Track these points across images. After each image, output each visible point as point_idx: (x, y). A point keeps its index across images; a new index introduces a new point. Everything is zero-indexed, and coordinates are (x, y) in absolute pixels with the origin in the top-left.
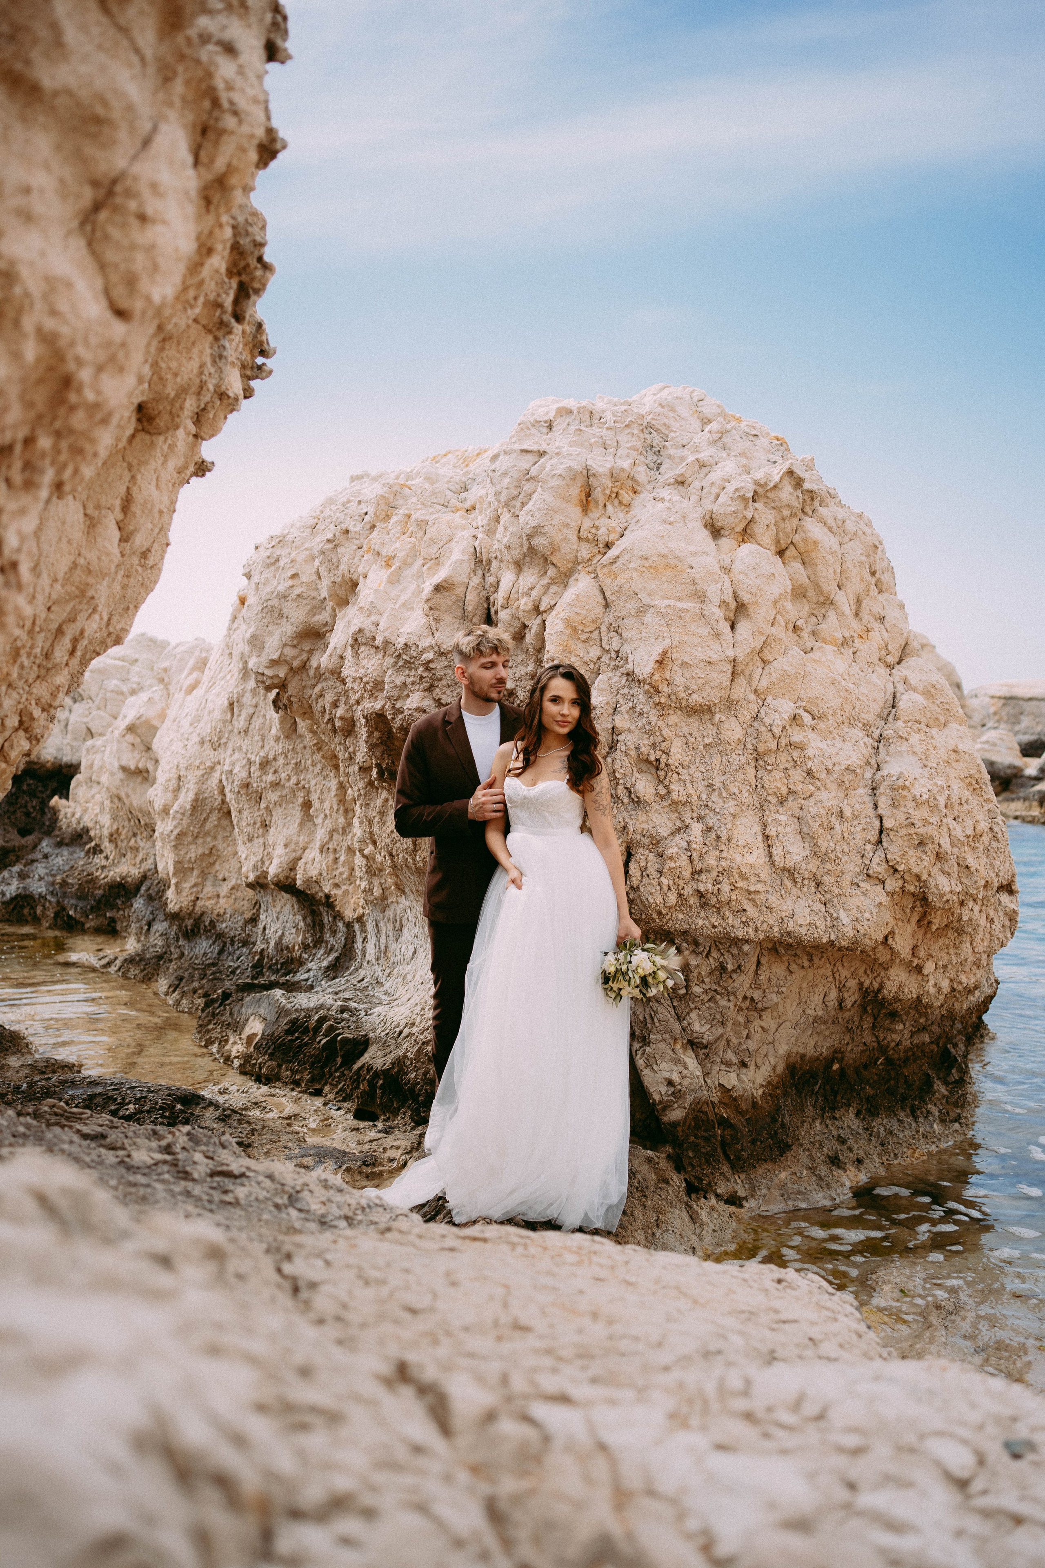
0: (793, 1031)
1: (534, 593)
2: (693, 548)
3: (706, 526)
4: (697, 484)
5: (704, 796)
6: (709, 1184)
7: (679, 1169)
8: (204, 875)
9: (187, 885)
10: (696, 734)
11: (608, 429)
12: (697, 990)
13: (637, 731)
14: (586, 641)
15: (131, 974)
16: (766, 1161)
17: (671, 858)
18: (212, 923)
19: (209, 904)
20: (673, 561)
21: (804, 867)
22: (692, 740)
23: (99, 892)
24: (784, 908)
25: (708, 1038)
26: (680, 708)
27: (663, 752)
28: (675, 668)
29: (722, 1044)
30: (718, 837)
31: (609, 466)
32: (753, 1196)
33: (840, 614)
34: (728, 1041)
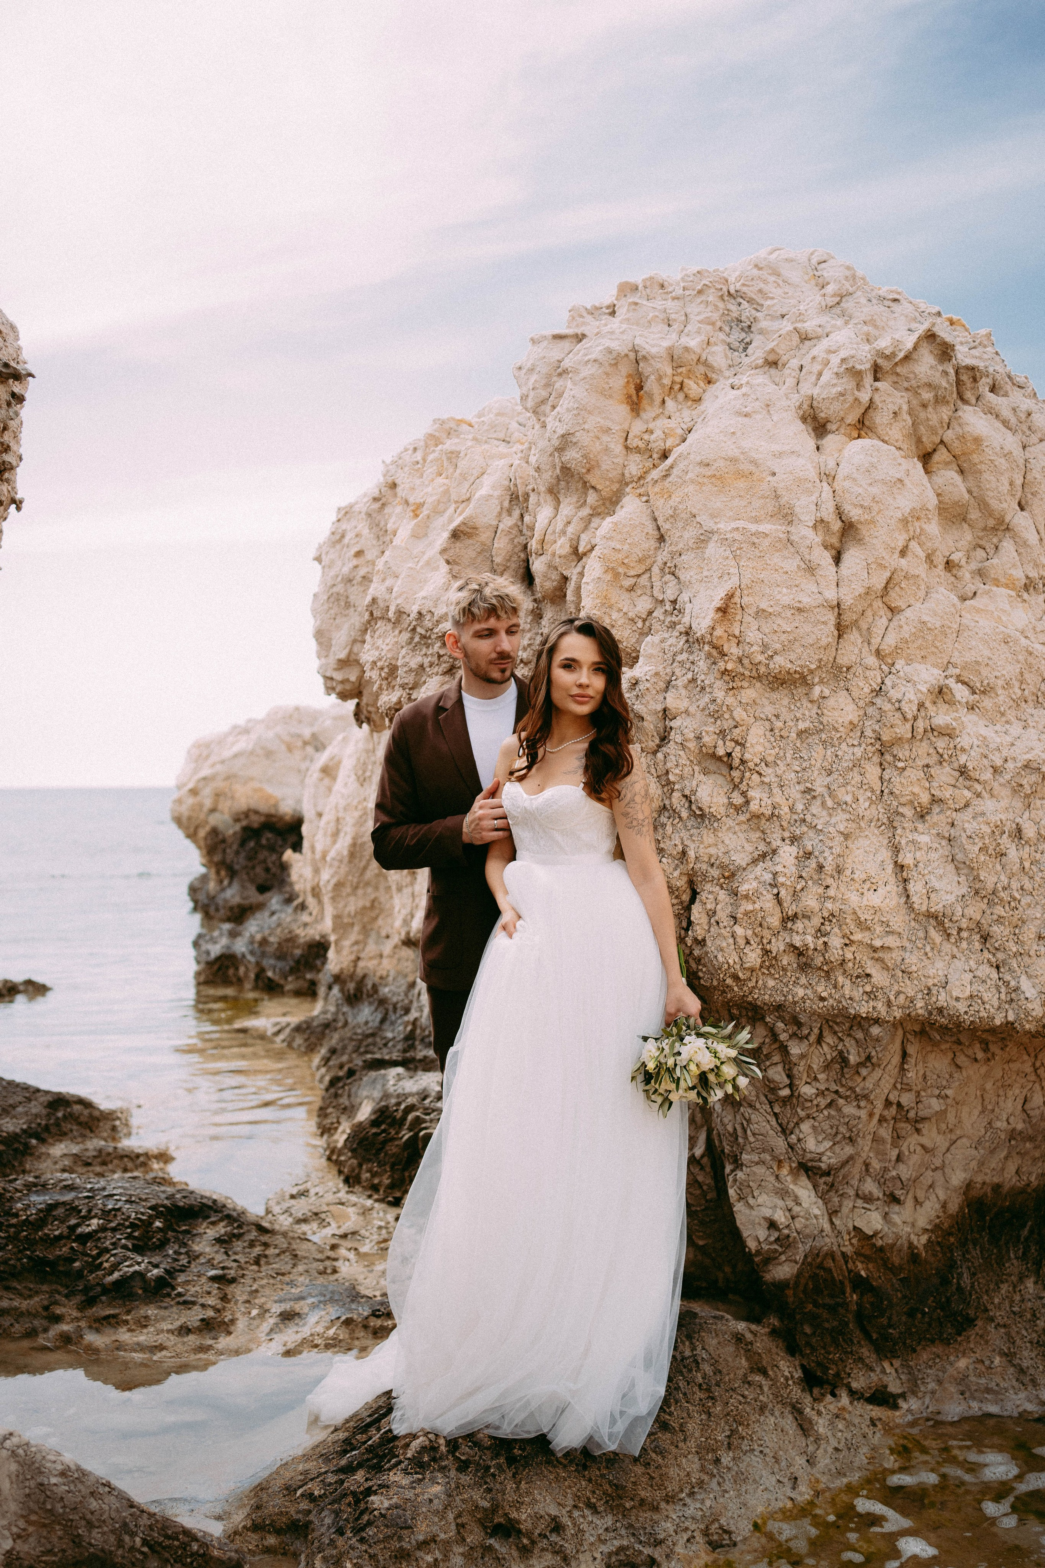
0: (974, 1152)
1: (570, 529)
2: (776, 447)
3: (804, 419)
4: (794, 363)
5: (800, 807)
6: (837, 1375)
7: (792, 1350)
8: (366, 931)
9: (347, 943)
10: (785, 715)
11: (674, 299)
12: (807, 1090)
13: (699, 714)
14: (631, 589)
15: (295, 1045)
16: (933, 1341)
17: (746, 897)
18: (374, 986)
19: (371, 964)
20: (746, 467)
21: (959, 911)
22: (779, 724)
23: (298, 952)
24: (932, 972)
25: (829, 1160)
26: (759, 678)
27: (737, 743)
28: (747, 619)
29: (856, 1169)
30: (821, 867)
31: (666, 344)
32: (914, 1393)
33: (1021, 545)
34: (867, 1165)
